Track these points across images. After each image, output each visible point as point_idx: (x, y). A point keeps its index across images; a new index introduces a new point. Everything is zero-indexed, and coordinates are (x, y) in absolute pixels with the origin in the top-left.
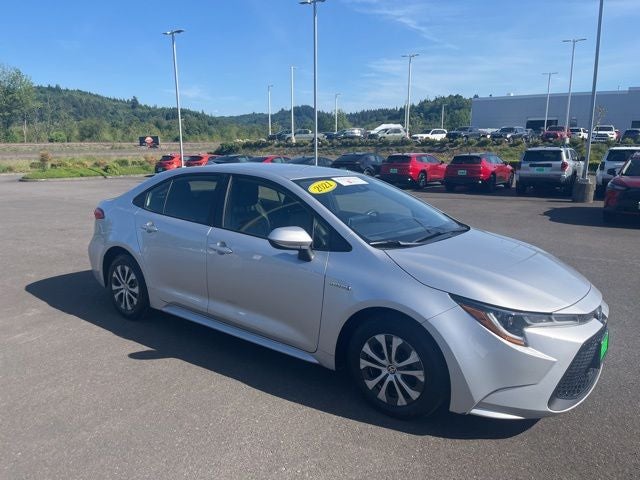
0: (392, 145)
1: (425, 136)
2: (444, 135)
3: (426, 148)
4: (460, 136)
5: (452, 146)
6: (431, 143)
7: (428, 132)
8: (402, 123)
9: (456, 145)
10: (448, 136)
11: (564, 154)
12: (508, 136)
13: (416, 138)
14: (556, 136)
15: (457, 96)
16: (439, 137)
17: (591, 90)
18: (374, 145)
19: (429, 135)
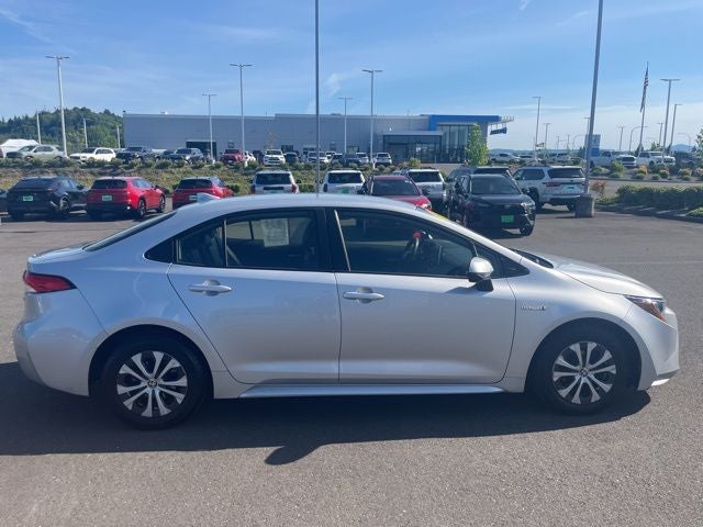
0: (45, 167)
1: (88, 156)
2: (114, 155)
3: (96, 170)
4: (134, 157)
5: (127, 168)
6: (101, 164)
7: (91, 151)
8: (36, 139)
9: (132, 166)
10: (119, 156)
11: (291, 177)
12: (187, 158)
13: (78, 158)
14: (234, 160)
15: (83, 110)
16: (109, 157)
17: (315, 113)
18: (21, 166)
19: (93, 155)
